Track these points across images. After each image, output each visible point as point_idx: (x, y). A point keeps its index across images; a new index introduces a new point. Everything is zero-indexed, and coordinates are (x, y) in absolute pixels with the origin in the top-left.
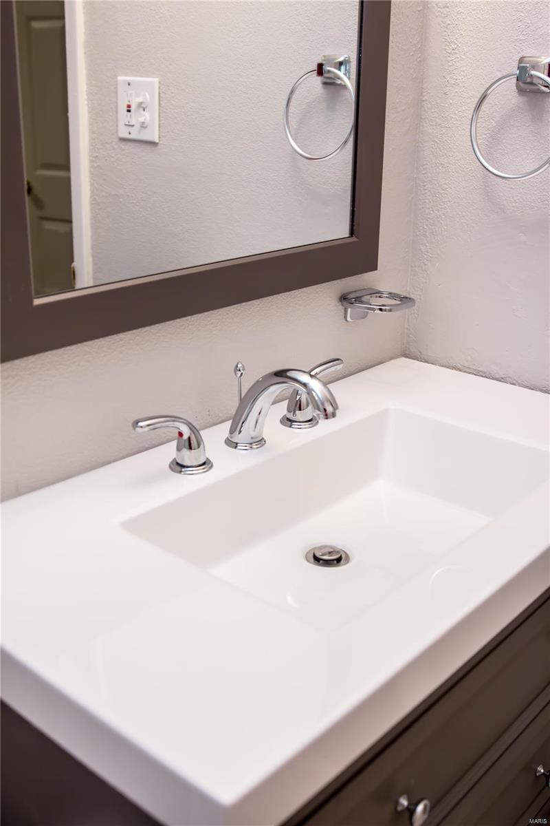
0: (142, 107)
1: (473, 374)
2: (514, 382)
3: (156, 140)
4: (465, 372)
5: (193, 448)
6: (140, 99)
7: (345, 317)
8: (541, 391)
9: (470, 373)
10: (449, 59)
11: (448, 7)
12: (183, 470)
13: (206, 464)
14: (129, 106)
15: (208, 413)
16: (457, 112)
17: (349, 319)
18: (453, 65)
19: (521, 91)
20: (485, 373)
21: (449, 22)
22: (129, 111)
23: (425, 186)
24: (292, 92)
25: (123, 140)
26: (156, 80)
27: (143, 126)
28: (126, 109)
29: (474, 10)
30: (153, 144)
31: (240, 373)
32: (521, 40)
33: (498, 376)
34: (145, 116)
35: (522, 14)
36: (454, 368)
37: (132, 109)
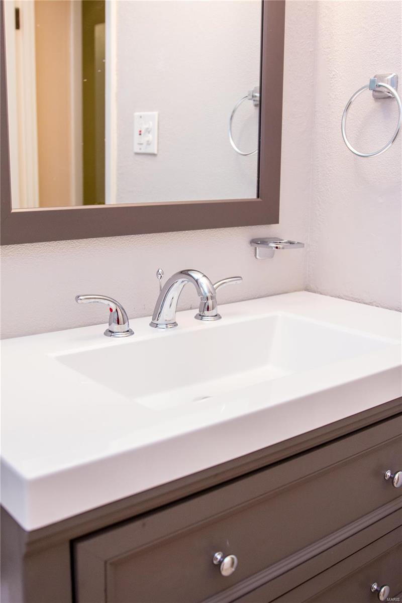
0: (148, 131)
1: (351, 300)
2: (378, 305)
3: (156, 152)
4: (346, 300)
5: (120, 323)
6: (146, 126)
7: (255, 255)
8: (396, 310)
9: (349, 300)
10: (331, 82)
11: (329, 48)
12: (113, 334)
13: (129, 332)
14: (140, 131)
15: (144, 307)
16: (336, 117)
17: (258, 257)
18: (334, 86)
19: (377, 99)
20: (359, 299)
21: (330, 58)
22: (140, 134)
23: (318, 169)
24: (234, 112)
25: (137, 154)
26: (156, 113)
27: (148, 143)
28: (138, 133)
29: (346, 48)
30: (154, 155)
31: (160, 276)
32: (375, 65)
33: (367, 302)
34: (150, 137)
35: (375, 47)
36: (339, 297)
37: (142, 133)
